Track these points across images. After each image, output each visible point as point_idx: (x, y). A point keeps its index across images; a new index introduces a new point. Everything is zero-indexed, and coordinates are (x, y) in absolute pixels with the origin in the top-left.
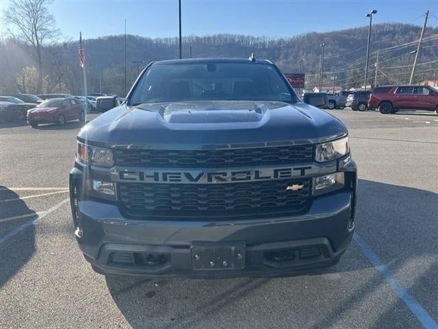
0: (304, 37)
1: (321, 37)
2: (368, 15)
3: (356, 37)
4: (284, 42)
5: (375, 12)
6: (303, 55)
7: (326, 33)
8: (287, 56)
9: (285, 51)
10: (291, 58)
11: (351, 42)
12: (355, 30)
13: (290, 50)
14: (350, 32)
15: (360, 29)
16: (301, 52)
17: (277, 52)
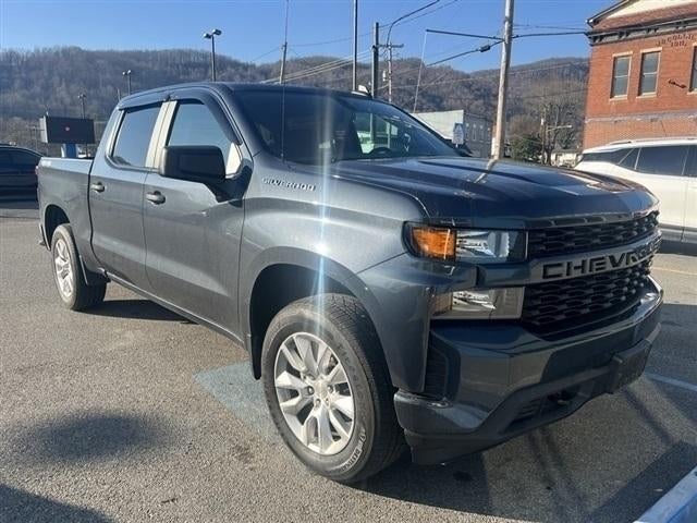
0: (57, 53)
1: (91, 57)
2: (208, 36)
3: (150, 65)
4: (18, 57)
5: (218, 32)
6: (61, 84)
7: (98, 52)
8: (27, 84)
9: (24, 75)
10: (37, 89)
11: (144, 73)
12: (147, 53)
13: (33, 75)
14: (138, 56)
15: (154, 52)
16: (56, 79)
17: (5, 74)
